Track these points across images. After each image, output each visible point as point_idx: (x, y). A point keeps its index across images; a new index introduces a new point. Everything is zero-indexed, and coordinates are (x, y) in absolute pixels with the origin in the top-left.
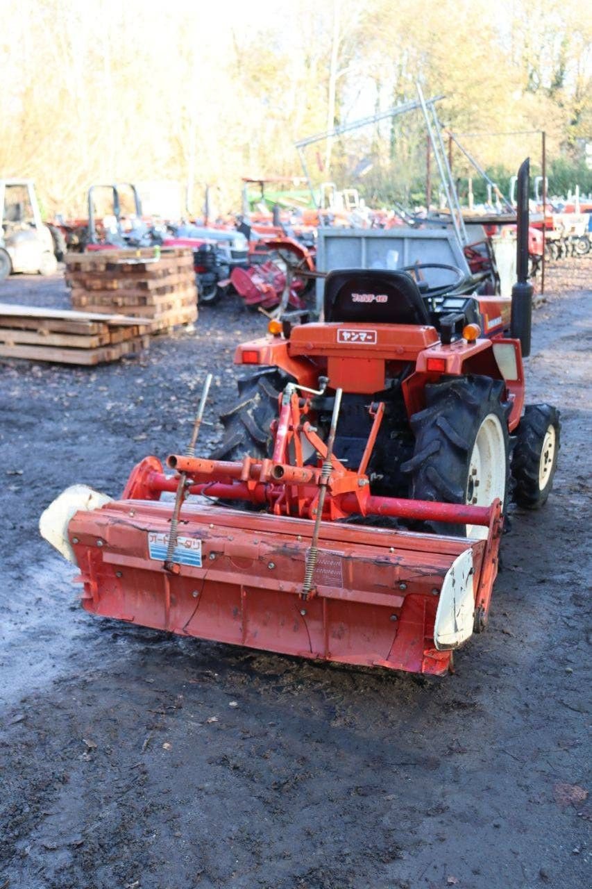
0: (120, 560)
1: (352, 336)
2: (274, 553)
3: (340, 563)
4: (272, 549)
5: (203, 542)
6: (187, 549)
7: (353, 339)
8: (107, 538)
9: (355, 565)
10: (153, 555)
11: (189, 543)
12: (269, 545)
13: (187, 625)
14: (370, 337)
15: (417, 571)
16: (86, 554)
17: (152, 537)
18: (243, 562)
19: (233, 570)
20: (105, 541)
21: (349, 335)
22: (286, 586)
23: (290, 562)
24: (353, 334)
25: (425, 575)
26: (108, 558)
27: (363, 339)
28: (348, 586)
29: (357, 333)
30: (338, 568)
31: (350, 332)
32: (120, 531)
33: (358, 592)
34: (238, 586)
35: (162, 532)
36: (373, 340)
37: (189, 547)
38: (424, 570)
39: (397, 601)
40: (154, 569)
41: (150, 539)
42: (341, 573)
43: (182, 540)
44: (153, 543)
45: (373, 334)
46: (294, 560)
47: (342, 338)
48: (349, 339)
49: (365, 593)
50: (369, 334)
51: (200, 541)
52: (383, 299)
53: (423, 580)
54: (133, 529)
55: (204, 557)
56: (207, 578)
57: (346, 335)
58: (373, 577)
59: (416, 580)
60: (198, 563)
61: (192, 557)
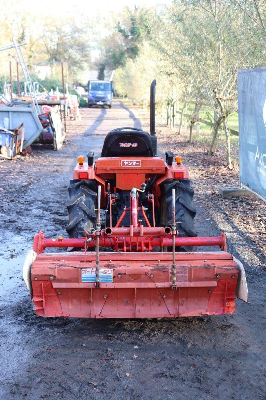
0: (64, 285)
1: (129, 163)
2: (153, 270)
3: (187, 270)
4: (152, 268)
5: (113, 270)
6: (105, 274)
7: (129, 165)
8: (56, 275)
9: (195, 270)
10: (83, 280)
11: (106, 271)
12: (149, 266)
13: (101, 312)
14: (138, 164)
15: (225, 269)
16: (42, 284)
17: (84, 271)
18: (136, 277)
19: (130, 281)
20: (55, 277)
21: (127, 163)
22: (160, 285)
23: (161, 273)
24: (129, 162)
25: (229, 270)
26: (55, 285)
27: (134, 164)
28: (190, 280)
29: (131, 162)
30: (186, 272)
31: (128, 162)
32: (64, 270)
33: (196, 282)
34: (134, 289)
35: (89, 268)
36: (139, 165)
37: (106, 273)
38: (228, 268)
39: (215, 284)
40: (85, 287)
41: (82, 272)
42: (187, 275)
43: (102, 270)
44: (84, 274)
45: (139, 162)
46: (163, 272)
47: (124, 164)
48: (128, 165)
49: (198, 282)
50: (137, 162)
51: (112, 269)
52: (135, 145)
53: (228, 272)
54: (74, 268)
55: (114, 277)
56: (116, 287)
57: (126, 163)
58: (204, 274)
59: (225, 273)
60: (111, 281)
61: (107, 278)
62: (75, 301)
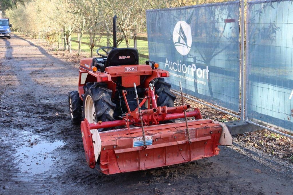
0: (122, 151)
1: (129, 69)
2: (176, 133)
3: (195, 131)
4: (175, 132)
5: (153, 136)
6: (148, 140)
7: (130, 70)
9: (199, 130)
10: (134, 146)
11: (148, 138)
12: (173, 131)
13: (144, 166)
14: (135, 69)
15: (215, 128)
16: (107, 152)
17: (135, 139)
18: (166, 139)
19: (162, 142)
20: (117, 146)
21: (128, 69)
22: (180, 142)
23: (180, 135)
24: (130, 69)
25: (217, 128)
26: (117, 152)
27: (133, 70)
28: (196, 137)
29: (131, 68)
30: (194, 133)
31: (129, 68)
32: (122, 141)
33: (199, 138)
34: (165, 147)
35: (138, 137)
36: (136, 70)
37: (148, 139)
38: (216, 127)
39: (209, 137)
40: (136, 150)
41: (134, 140)
42: (194, 134)
43: (146, 137)
44: (135, 141)
45: (136, 68)
46: (182, 134)
47: (126, 70)
48: (129, 70)
49: (200, 138)
50: (134, 68)
51: (152, 136)
53: (217, 129)
54: (128, 138)
55: (153, 141)
56: (154, 148)
57: (127, 69)
58: (204, 132)
59: (215, 130)
60: (151, 144)
61: (149, 142)
62: (127, 161)
